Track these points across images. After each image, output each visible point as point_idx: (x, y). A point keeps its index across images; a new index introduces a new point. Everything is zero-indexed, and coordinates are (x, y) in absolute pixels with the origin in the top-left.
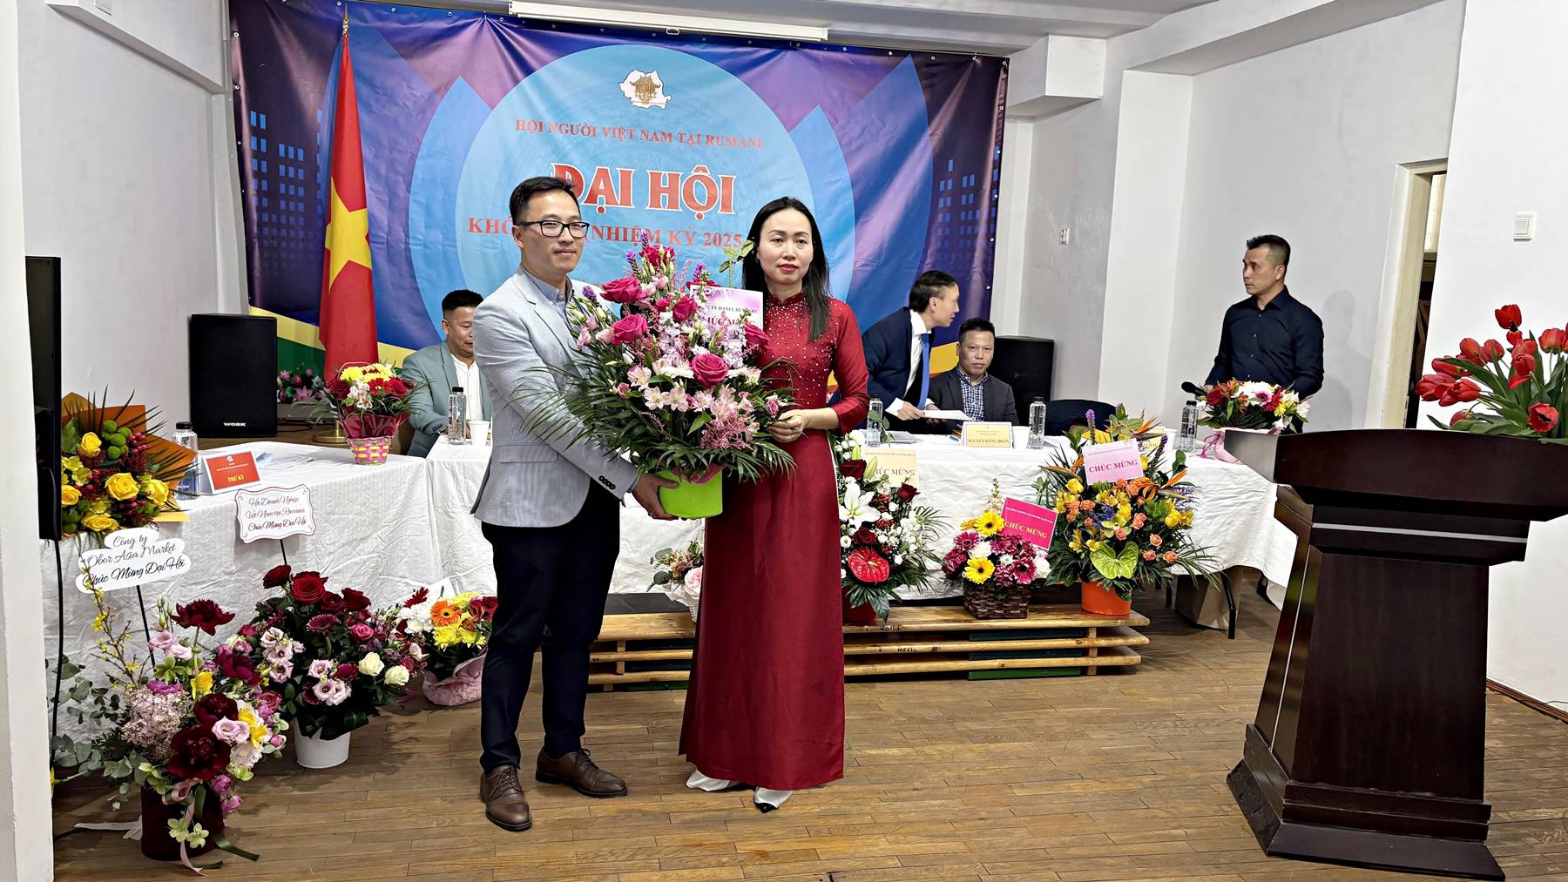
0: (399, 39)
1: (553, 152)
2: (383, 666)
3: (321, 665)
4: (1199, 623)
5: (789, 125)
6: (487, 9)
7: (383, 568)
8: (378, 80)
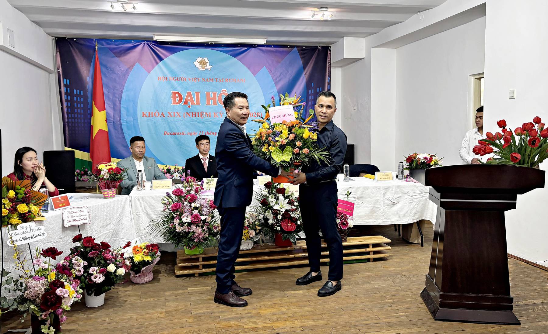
0: (115, 51)
1: (171, 87)
2: (116, 268)
3: (93, 269)
4: (410, 242)
5: (255, 73)
6: (145, 39)
7: (115, 235)
8: (109, 65)
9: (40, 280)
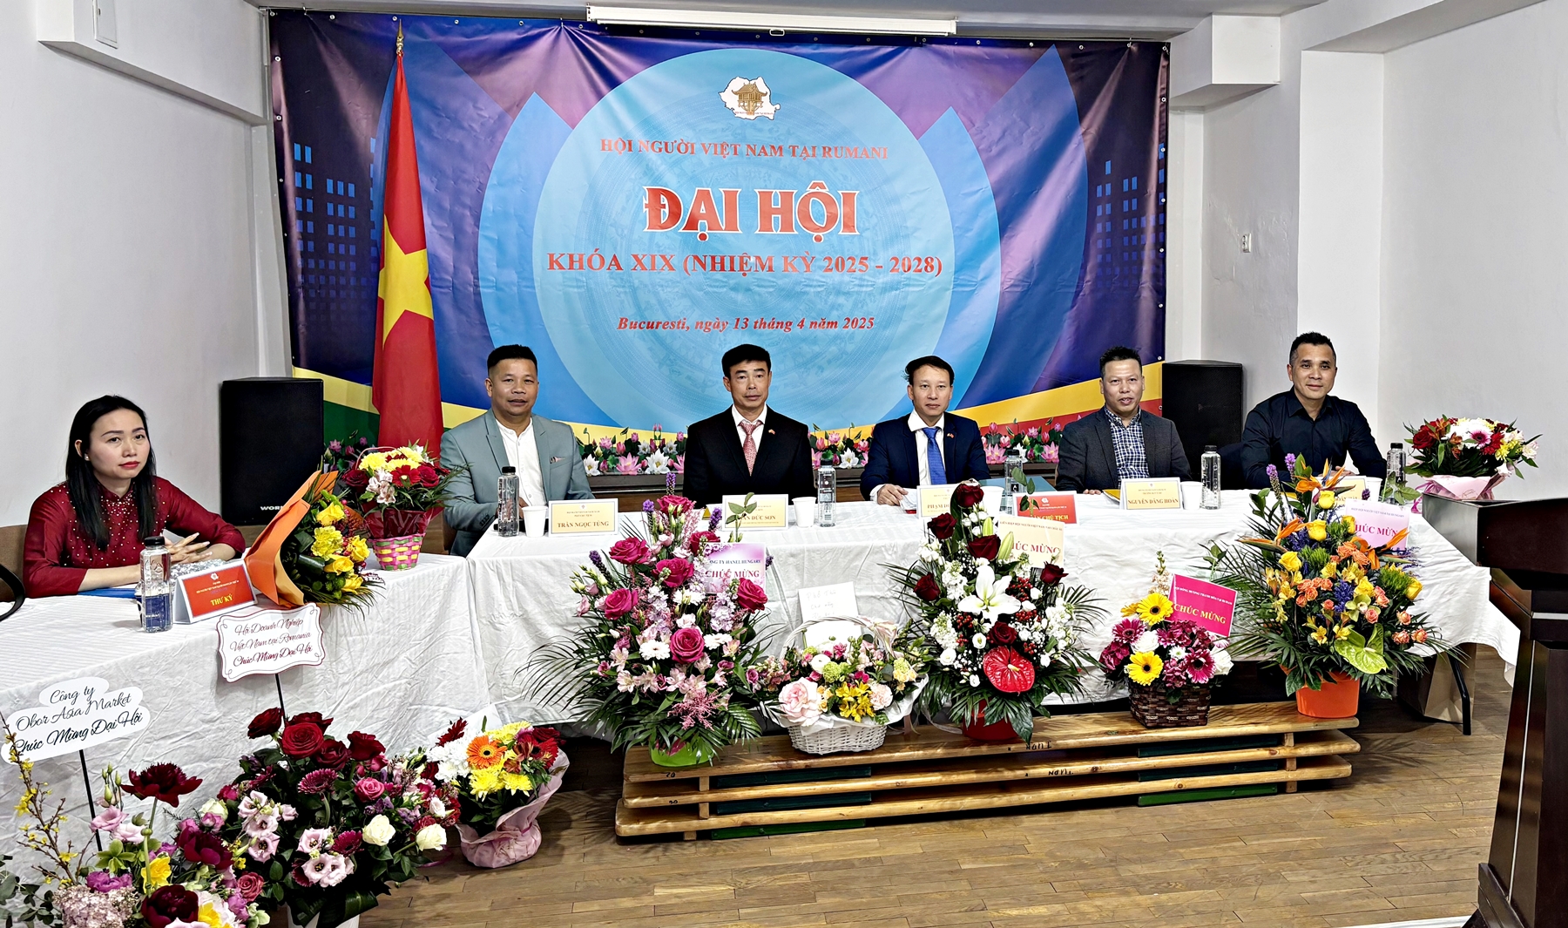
0: (462, 54)
1: (645, 174)
2: (394, 831)
3: (314, 836)
4: (1426, 715)
5: (918, 132)
6: (561, 15)
7: (414, 696)
8: (440, 101)
9: (109, 890)
